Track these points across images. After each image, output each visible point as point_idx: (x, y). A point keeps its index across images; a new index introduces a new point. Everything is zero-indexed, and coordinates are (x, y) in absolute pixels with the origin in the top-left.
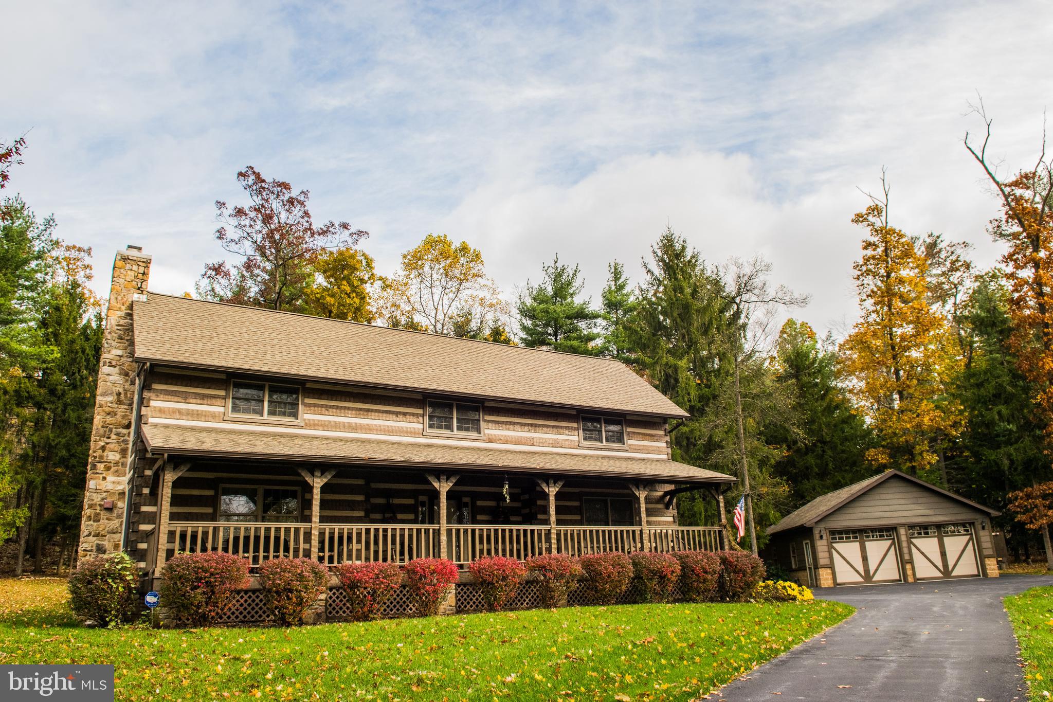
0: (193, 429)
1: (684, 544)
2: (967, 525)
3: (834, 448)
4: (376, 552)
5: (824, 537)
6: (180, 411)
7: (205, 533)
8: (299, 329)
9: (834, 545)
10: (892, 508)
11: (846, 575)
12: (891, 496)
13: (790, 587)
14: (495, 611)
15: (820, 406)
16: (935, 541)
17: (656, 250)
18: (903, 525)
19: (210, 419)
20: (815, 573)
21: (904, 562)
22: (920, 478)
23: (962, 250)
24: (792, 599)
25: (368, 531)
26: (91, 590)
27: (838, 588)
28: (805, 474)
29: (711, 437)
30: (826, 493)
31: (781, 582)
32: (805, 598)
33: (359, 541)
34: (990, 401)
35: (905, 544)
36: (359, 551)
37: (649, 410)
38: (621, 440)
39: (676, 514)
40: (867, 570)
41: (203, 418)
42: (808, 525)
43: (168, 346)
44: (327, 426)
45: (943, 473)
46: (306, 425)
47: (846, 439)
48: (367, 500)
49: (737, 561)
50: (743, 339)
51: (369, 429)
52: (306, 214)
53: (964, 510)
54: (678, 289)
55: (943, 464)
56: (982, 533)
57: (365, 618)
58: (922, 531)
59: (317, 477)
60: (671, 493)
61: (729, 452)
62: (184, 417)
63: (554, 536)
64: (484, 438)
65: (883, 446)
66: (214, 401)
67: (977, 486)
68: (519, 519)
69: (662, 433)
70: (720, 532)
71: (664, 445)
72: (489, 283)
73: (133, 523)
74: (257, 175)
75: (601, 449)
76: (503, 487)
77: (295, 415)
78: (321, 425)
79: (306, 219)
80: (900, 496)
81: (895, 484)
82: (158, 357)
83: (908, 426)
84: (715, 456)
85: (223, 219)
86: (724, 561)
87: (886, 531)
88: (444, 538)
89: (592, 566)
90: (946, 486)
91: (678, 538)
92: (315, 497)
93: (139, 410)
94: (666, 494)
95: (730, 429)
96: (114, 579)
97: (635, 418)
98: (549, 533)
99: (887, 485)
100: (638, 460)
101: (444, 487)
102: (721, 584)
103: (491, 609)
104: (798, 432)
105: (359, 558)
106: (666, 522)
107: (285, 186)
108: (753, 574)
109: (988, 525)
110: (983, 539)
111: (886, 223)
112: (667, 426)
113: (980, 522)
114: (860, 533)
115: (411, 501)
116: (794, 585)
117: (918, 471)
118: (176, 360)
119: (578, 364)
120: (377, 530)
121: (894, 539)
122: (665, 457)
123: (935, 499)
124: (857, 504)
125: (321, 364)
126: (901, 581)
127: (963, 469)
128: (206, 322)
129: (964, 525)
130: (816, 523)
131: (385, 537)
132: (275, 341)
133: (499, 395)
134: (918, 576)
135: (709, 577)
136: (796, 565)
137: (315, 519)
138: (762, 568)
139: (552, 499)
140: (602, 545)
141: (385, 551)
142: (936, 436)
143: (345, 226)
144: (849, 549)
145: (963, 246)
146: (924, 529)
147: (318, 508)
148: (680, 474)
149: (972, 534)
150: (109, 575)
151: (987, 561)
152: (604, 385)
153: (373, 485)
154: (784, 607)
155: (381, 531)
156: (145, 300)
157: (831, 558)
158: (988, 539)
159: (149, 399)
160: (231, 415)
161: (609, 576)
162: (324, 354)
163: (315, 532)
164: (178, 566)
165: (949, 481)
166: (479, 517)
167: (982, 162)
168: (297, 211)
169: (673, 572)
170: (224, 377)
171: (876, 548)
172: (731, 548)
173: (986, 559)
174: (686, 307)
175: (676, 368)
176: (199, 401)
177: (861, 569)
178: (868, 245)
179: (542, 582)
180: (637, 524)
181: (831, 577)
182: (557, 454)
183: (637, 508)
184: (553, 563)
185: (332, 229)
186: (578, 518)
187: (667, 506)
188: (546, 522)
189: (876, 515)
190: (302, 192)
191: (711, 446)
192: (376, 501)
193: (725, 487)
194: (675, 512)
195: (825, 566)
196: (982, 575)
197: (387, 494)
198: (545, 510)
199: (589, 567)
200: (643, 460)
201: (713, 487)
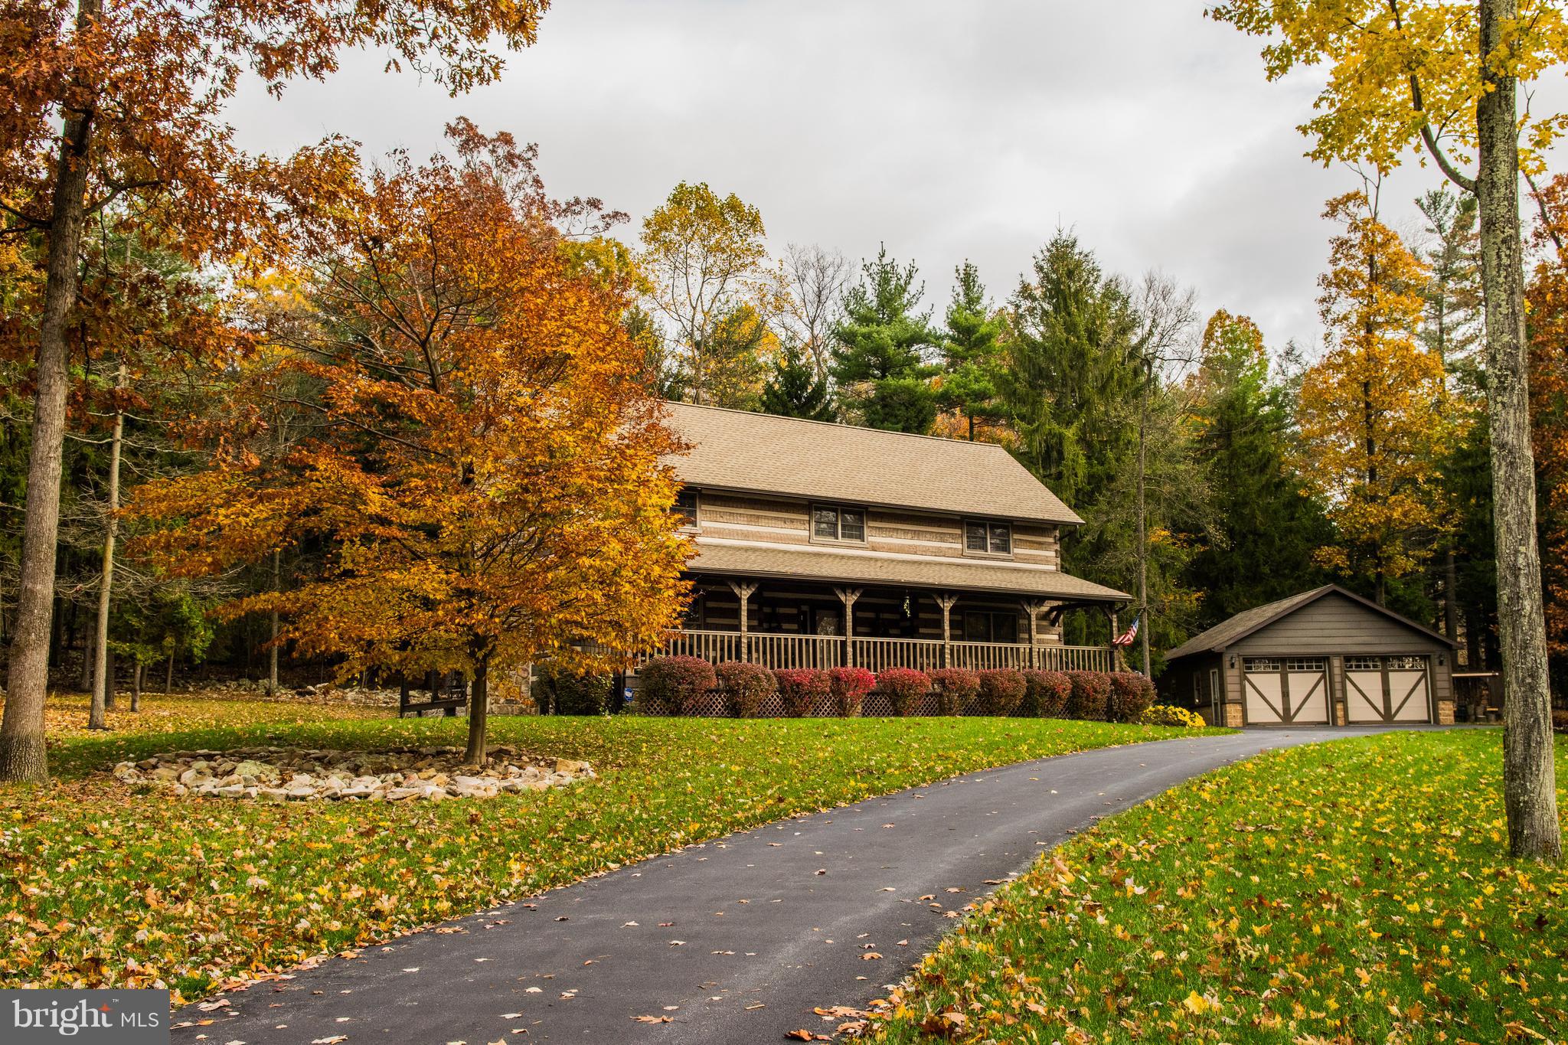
2: (1425, 658)
3: (1270, 543)
5: (1237, 665)
9: (1248, 675)
10: (1326, 633)
11: (1260, 713)
12: (1322, 618)
13: (1181, 712)
14: (902, 716)
15: (1254, 482)
16: (1377, 676)
18: (1338, 655)
20: (1221, 706)
21: (1336, 700)
24: (1182, 725)
27: (1248, 728)
28: (1229, 576)
29: (1102, 533)
30: (1256, 605)
31: (1171, 707)
32: (1195, 725)
35: (1337, 679)
37: (1040, 516)
38: (1006, 549)
39: (1063, 632)
40: (1287, 709)
42: (1216, 650)
44: (722, 533)
46: (704, 532)
47: (1289, 530)
48: (760, 609)
49: (1128, 682)
51: (759, 537)
52: (536, 181)
53: (1415, 639)
56: (1438, 669)
57: (799, 716)
58: (1362, 664)
59: (744, 590)
60: (1059, 609)
61: (1124, 555)
63: (947, 651)
64: (870, 546)
65: (1339, 544)
69: (1051, 540)
70: (1111, 653)
71: (1053, 554)
72: (775, 266)
74: (472, 129)
75: (985, 559)
76: (904, 601)
77: (693, 522)
78: (718, 532)
79: (537, 188)
80: (1335, 618)
81: (1333, 602)
83: (1373, 520)
84: (1107, 560)
86: (1115, 682)
87: (1316, 661)
88: (850, 650)
89: (989, 681)
91: (1061, 657)
92: (742, 606)
94: (1052, 609)
95: (1127, 524)
96: (602, 676)
97: (1023, 524)
98: (943, 647)
99: (1321, 604)
100: (1025, 571)
101: (849, 601)
102: (1110, 707)
103: (899, 714)
106: (1050, 640)
107: (506, 139)
108: (1143, 696)
109: (1448, 658)
110: (1438, 677)
111: (1376, 212)
112: (1057, 533)
113: (1436, 656)
114: (1285, 663)
115: (794, 611)
116: (1185, 711)
120: (793, 640)
121: (1324, 672)
122: (1054, 568)
123: (1382, 624)
124: (1282, 626)
126: (1328, 722)
129: (1416, 658)
130: (1228, 647)
133: (886, 501)
134: (1351, 718)
135: (1099, 696)
136: (1199, 700)
137: (744, 628)
138: (1153, 692)
139: (947, 614)
140: (980, 661)
143: (594, 204)
144: (1267, 682)
146: (1358, 661)
147: (746, 617)
148: (1073, 591)
149: (1427, 670)
151: (1441, 705)
154: (1176, 730)
155: (797, 641)
157: (1243, 692)
158: (1445, 677)
161: (1004, 691)
163: (744, 641)
164: (660, 666)
166: (859, 629)
168: (519, 174)
169: (1064, 689)
171: (1301, 682)
172: (1122, 670)
173: (1441, 702)
174: (1080, 355)
175: (1061, 438)
177: (1280, 707)
178: (1342, 244)
179: (941, 695)
180: (1022, 641)
181: (1240, 714)
182: (941, 564)
183: (1030, 624)
184: (955, 676)
185: (577, 208)
186: (959, 632)
187: (1053, 623)
188: (940, 637)
189: (1305, 640)
190: (530, 148)
191: (1100, 547)
192: (767, 610)
193: (1120, 605)
194: (1061, 630)
195: (1234, 702)
196: (1433, 720)
197: (775, 603)
198: (939, 624)
199: (986, 681)
200: (1030, 571)
201: (1107, 605)
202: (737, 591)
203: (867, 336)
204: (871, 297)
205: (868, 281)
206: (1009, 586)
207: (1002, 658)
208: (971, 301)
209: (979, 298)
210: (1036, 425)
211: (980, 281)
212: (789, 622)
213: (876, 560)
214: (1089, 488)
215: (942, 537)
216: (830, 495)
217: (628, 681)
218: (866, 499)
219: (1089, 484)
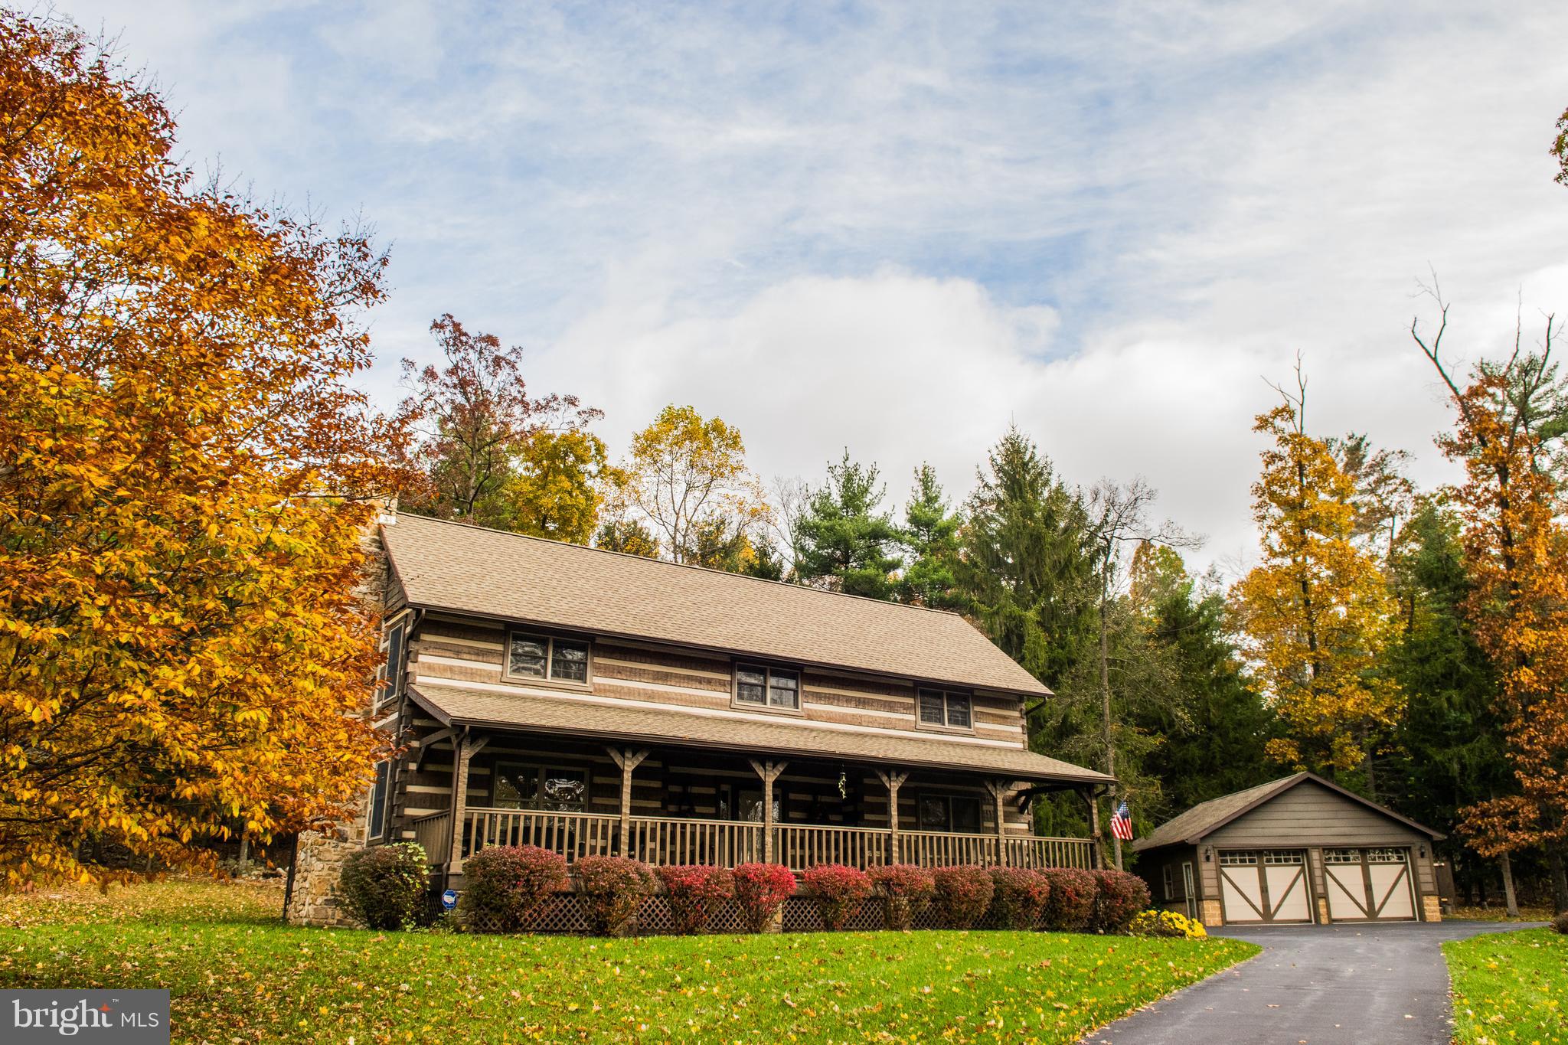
0: (470, 692)
1: (1041, 859)
2: (1401, 850)
3: (1223, 735)
4: (673, 853)
5: (1212, 858)
6: (451, 669)
7: (481, 822)
8: (576, 565)
9: (1224, 869)
10: (1304, 823)
11: (1239, 910)
12: (1301, 808)
13: (1178, 919)
14: (833, 930)
16: (1358, 869)
17: (995, 457)
18: (1316, 847)
19: (486, 680)
20: (1198, 905)
21: (1317, 896)
22: (1339, 783)
23: (1400, 462)
24: (1180, 935)
25: (663, 826)
26: (385, 886)
27: (1227, 927)
28: (1186, 767)
30: (1211, 798)
31: (1166, 912)
32: (1196, 934)
33: (653, 839)
34: (1437, 683)
35: (1318, 873)
36: (653, 851)
37: (1004, 685)
38: (966, 723)
39: (1032, 821)
40: (1266, 905)
41: (478, 679)
42: (1190, 842)
43: (440, 588)
44: (620, 692)
45: (1369, 776)
46: (595, 690)
47: (1240, 724)
48: (665, 787)
49: (1116, 883)
50: (1110, 584)
51: (667, 698)
52: (519, 380)
53: (1398, 831)
54: (1028, 513)
55: (1369, 764)
56: (1420, 862)
57: (691, 932)
58: (1341, 856)
59: (629, 759)
60: (1030, 793)
61: (1091, 738)
62: (456, 677)
63: (895, 842)
64: (803, 714)
65: (1290, 736)
66: (490, 659)
67: (1417, 796)
68: (839, 818)
69: (1017, 714)
70: (1092, 846)
71: (1019, 730)
72: (753, 480)
73: (399, 806)
74: (457, 326)
75: (942, 733)
76: (839, 778)
77: (582, 677)
78: (613, 692)
79: (518, 387)
80: (1311, 807)
81: (1307, 790)
82: (434, 602)
83: (1325, 711)
84: (1071, 744)
85: (409, 384)
86: (1101, 882)
87: (1295, 854)
88: (769, 839)
89: (947, 882)
90: (1374, 795)
91: (1034, 851)
92: (625, 782)
93: (404, 666)
94: (1020, 793)
95: (1091, 709)
96: (409, 873)
97: (986, 694)
99: (1295, 792)
100: (988, 748)
101: (770, 777)
102: (1095, 914)
103: (829, 927)
104: (1182, 715)
105: (653, 860)
106: (1018, 829)
107: (492, 341)
108: (1134, 899)
109: (1428, 849)
110: (1421, 870)
111: (1302, 428)
112: (1024, 707)
113: (1418, 847)
114: (1258, 855)
115: (712, 791)
116: (1181, 916)
117: (1336, 774)
118: (455, 606)
119: (909, 618)
120: (674, 825)
121: (1303, 865)
122: (1020, 746)
123: (1359, 813)
124: (1254, 816)
125: (614, 614)
126: (1310, 921)
127: (1399, 772)
128: (470, 555)
129: (1396, 850)
130: (1203, 839)
131: (683, 834)
132: (554, 583)
133: (824, 660)
134: (1334, 916)
135: (1083, 901)
136: (1171, 895)
137: (626, 810)
138: (1145, 893)
139: (894, 795)
140: (936, 857)
141: (683, 853)
142: (1359, 726)
143: (572, 401)
144: (1245, 876)
145: (1400, 455)
146: (1341, 853)
147: (629, 797)
148: (1046, 770)
149: (1406, 863)
150: (403, 868)
151: (1426, 900)
152: (946, 649)
153: (673, 769)
154: (1174, 942)
155: (679, 826)
156: (394, 523)
157: (1220, 887)
158: (1428, 870)
159: (417, 654)
160: (509, 675)
161: (965, 895)
162: (613, 600)
163: (625, 826)
164: (491, 860)
165: (1378, 788)
166: (792, 815)
167: (1435, 359)
168: (504, 374)
169: (1040, 892)
170: (501, 627)
171: (1280, 876)
172: (1107, 867)
173: (1425, 898)
174: (1037, 539)
175: (1021, 622)
176: (473, 657)
177: (1259, 905)
178: (1273, 458)
179: (886, 898)
180: (987, 830)
181: (1218, 912)
182: (891, 737)
183: (996, 811)
184: (902, 875)
185: (554, 404)
186: (912, 820)
187: (1021, 810)
188: (886, 824)
189: (1281, 831)
190: (514, 350)
191: (1066, 730)
192: (674, 789)
193: (1101, 788)
194: (1031, 818)
195: (1211, 898)
196: (1418, 919)
197: (687, 781)
198: (884, 809)
199: (942, 882)
200: (994, 748)
201: (1084, 787)
202: (618, 760)
203: (830, 529)
204: (836, 499)
205: (833, 482)
206: (970, 762)
207: (963, 854)
208: (930, 500)
209: (937, 497)
210: (995, 608)
211: (938, 482)
212: (704, 805)
213: (812, 730)
214: (1050, 672)
215: (890, 707)
216: (756, 649)
217: (451, 880)
218: (799, 657)
219: (1050, 668)
